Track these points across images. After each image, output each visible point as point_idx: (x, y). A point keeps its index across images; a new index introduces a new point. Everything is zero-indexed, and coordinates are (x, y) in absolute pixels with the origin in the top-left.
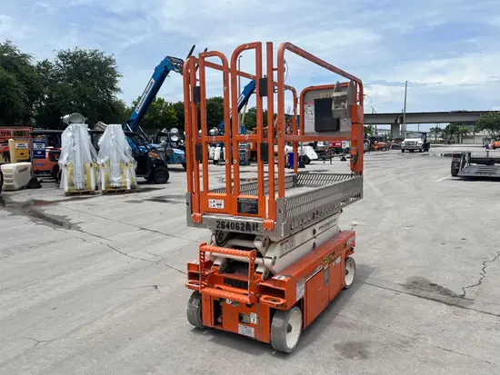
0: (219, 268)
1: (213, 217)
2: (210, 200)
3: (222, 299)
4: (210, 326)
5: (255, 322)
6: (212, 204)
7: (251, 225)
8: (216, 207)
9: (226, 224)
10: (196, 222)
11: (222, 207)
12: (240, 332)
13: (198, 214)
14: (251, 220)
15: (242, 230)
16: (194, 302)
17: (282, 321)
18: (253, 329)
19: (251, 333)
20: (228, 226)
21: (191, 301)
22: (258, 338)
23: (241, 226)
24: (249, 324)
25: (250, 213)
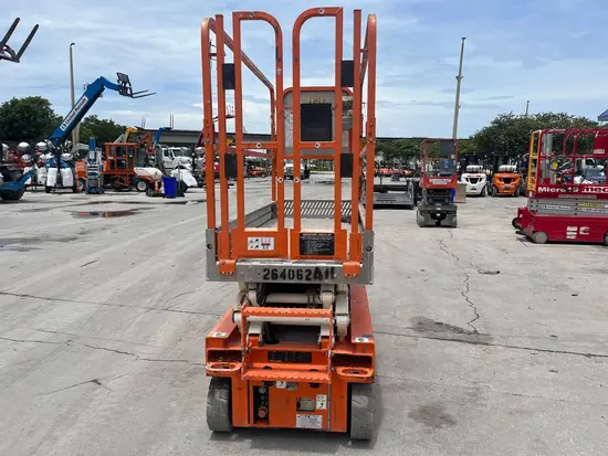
0: (260, 339)
1: (255, 263)
2: (249, 239)
3: (269, 383)
4: (246, 425)
5: (324, 407)
6: (253, 244)
7: (323, 272)
8: (261, 248)
9: (279, 273)
10: (225, 274)
11: (271, 248)
12: (298, 426)
13: (227, 261)
14: (323, 264)
15: (307, 279)
16: (217, 395)
17: (365, 398)
18: (320, 418)
19: (317, 423)
20: (283, 276)
21: (211, 394)
22: (328, 429)
23: (305, 274)
24: (314, 411)
25: (320, 253)
